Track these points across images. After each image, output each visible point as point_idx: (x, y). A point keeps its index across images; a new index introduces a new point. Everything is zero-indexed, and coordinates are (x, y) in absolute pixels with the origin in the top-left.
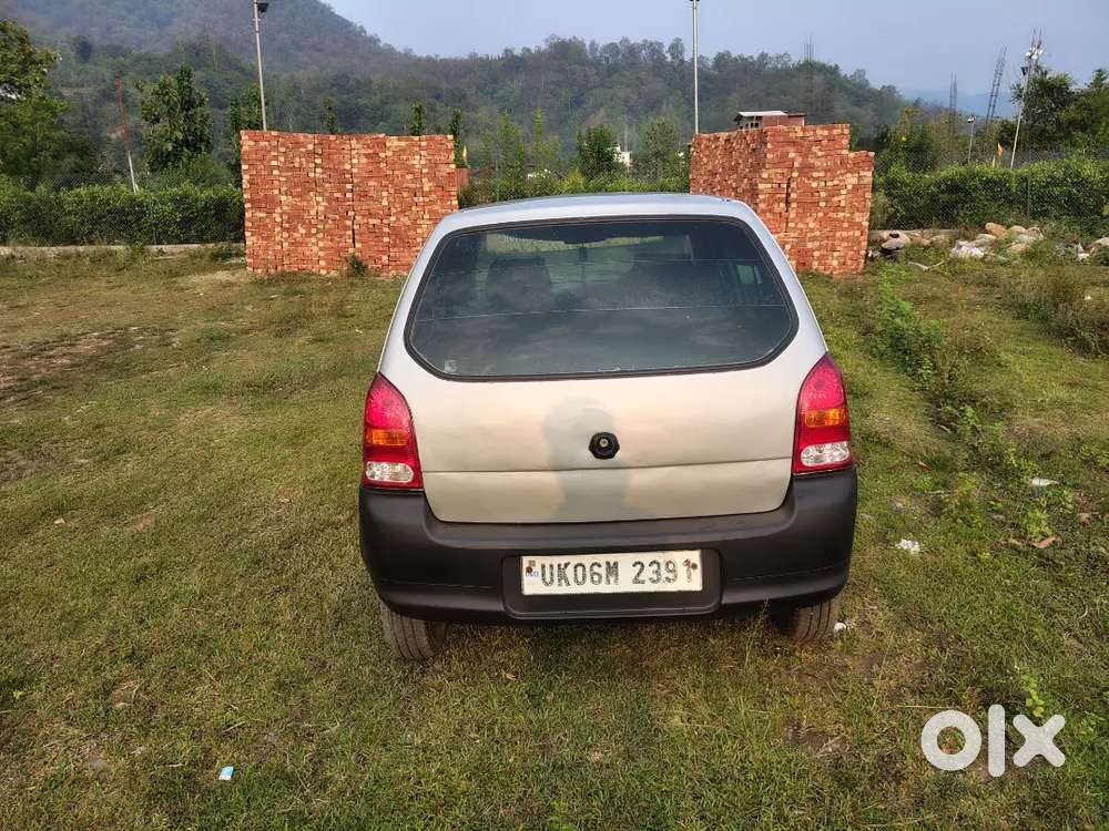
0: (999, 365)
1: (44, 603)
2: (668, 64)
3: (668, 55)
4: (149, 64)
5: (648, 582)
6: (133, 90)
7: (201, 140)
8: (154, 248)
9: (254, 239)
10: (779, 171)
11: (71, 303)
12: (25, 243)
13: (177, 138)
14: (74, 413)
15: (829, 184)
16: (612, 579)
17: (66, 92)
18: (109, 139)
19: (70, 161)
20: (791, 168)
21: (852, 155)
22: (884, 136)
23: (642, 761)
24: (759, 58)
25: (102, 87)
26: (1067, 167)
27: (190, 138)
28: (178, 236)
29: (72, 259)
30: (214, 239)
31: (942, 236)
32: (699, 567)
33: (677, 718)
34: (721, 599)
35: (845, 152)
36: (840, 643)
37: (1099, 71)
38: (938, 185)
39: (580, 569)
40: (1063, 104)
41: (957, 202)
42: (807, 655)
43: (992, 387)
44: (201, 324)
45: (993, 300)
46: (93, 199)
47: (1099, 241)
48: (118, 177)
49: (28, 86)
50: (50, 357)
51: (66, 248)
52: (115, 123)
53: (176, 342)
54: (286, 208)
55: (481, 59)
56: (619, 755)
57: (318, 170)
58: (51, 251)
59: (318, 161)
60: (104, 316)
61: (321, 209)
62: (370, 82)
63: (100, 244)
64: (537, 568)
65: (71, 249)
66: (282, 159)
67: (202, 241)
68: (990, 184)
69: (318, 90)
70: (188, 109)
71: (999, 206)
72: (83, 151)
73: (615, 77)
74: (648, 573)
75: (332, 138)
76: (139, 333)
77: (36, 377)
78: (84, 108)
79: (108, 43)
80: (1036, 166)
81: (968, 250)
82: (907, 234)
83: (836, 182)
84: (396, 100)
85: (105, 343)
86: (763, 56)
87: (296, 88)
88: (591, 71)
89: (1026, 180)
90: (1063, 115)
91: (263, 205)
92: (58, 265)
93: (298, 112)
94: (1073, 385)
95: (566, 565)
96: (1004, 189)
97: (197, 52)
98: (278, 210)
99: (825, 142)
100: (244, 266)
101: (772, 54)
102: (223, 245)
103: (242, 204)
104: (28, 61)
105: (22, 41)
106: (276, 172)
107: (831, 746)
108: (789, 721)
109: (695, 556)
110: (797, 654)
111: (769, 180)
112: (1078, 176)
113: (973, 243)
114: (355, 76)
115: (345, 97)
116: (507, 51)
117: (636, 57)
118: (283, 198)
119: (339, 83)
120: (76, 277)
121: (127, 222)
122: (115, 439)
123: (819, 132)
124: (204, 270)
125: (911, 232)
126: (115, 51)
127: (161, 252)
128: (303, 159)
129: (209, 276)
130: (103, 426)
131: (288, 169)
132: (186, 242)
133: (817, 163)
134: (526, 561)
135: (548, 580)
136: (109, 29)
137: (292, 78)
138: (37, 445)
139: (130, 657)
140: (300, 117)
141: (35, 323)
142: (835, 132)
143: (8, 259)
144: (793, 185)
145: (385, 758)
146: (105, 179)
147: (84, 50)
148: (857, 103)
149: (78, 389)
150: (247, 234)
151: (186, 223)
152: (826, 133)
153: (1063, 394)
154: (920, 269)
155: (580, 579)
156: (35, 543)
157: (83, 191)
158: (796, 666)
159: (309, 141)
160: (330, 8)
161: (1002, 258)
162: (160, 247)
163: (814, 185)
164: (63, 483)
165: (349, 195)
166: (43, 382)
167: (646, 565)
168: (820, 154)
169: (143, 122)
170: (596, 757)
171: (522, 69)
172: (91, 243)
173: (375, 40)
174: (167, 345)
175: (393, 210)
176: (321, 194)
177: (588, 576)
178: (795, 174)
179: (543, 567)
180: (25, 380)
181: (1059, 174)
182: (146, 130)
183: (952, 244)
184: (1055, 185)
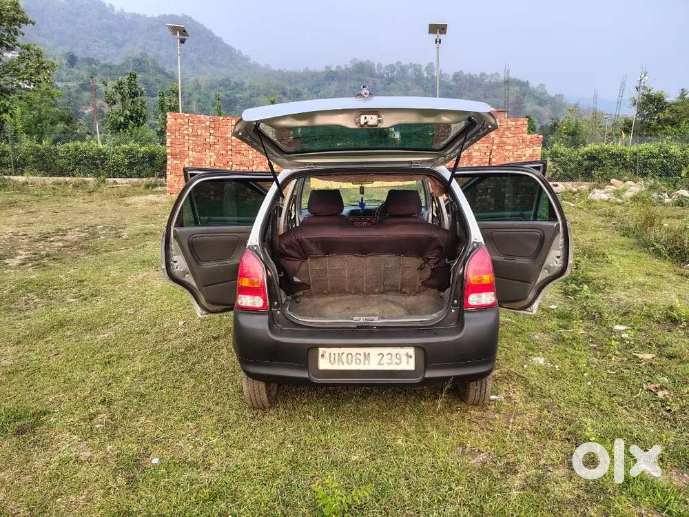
0: (607, 262)
1: (54, 374)
2: (424, 78)
3: (425, 72)
4: (110, 70)
5: (386, 365)
6: (100, 85)
7: (141, 116)
8: (111, 180)
9: (172, 176)
10: (486, 145)
11: (62, 211)
12: (34, 175)
13: (126, 114)
14: (65, 273)
15: (515, 153)
16: (367, 362)
17: (60, 85)
18: (84, 113)
19: (61, 126)
20: (493, 144)
21: (529, 137)
22: (556, 125)
23: (379, 461)
24: (480, 75)
25: (81, 82)
26: (661, 147)
27: (134, 115)
28: (125, 174)
29: (63, 185)
30: (147, 176)
31: (585, 186)
32: (413, 358)
33: (400, 441)
34: (425, 374)
35: (525, 135)
36: (493, 407)
37: (683, 90)
38: (583, 156)
39: (350, 356)
40: (662, 109)
41: (594, 166)
42: (475, 412)
43: (600, 274)
44: (139, 225)
45: (611, 225)
46: (76, 149)
47: (678, 192)
48: (88, 137)
49: (40, 82)
50: (51, 241)
51: (59, 178)
52: (88, 104)
53: (125, 235)
54: (192, 159)
55: (312, 72)
56: (367, 457)
57: (212, 137)
58: (50, 180)
59: (212, 132)
60: (81, 219)
61: (212, 160)
62: (243, 84)
63: (79, 176)
64: (327, 355)
65: (61, 179)
66: (191, 130)
67: (140, 177)
68: (613, 156)
69: (212, 87)
70: (133, 98)
71: (620, 169)
72: (69, 121)
73: (392, 85)
74: (386, 359)
75: (221, 118)
76: (103, 230)
77: (43, 253)
78: (70, 94)
79: (85, 57)
80: (642, 146)
81: (599, 195)
82: (564, 185)
83: (519, 153)
84: (258, 95)
85: (83, 235)
86: (483, 75)
87: (198, 87)
88: (378, 81)
89: (636, 154)
90: (661, 116)
91: (178, 157)
92: (53, 189)
93: (199, 101)
94: (649, 274)
95: (342, 354)
96: (622, 159)
97: (140, 63)
98: (187, 160)
99: (513, 129)
100: (165, 192)
101: (488, 73)
102: (152, 180)
103: (165, 156)
104: (41, 68)
105: (38, 55)
106: (186, 138)
107: (482, 457)
108: (461, 445)
109: (411, 351)
110: (469, 411)
111: (479, 150)
112: (667, 152)
113: (603, 191)
114: (234, 80)
115: (228, 92)
116: (327, 67)
117: (405, 73)
118: (190, 153)
119: (225, 84)
120: (65, 196)
121: (96, 164)
122: (90, 289)
123: (510, 123)
124: (141, 194)
125: (567, 183)
126: (90, 61)
127: (115, 182)
128: (203, 131)
129: (144, 197)
130: (83, 281)
131: (194, 136)
132: (130, 177)
133: (508, 141)
134: (321, 350)
135: (332, 361)
136: (88, 48)
137: (197, 80)
138: (46, 291)
139: (103, 402)
140: (200, 103)
141: (41, 222)
142: (519, 123)
143: (23, 184)
144: (493, 154)
145: (242, 455)
146: (82, 138)
147: (72, 60)
148: (540, 104)
149: (67, 260)
150: (167, 173)
151: (131, 165)
152: (513, 123)
153: (641, 279)
154: (570, 206)
155: (350, 362)
156: (47, 342)
157: (71, 145)
158: (468, 417)
159: (207, 119)
160: (221, 39)
161: (619, 201)
162: (114, 179)
163: (506, 154)
164: (62, 311)
165: (229, 152)
166: (48, 255)
167: (385, 355)
168: (510, 135)
169: (105, 104)
170: (354, 458)
171: (335, 78)
172: (74, 176)
173: (247, 59)
174: (119, 237)
175: (255, 162)
176: (213, 151)
177: (354, 360)
178: (495, 147)
179: (330, 354)
180: (36, 254)
181: (656, 151)
182: (107, 109)
183: (590, 191)
184: (654, 157)
